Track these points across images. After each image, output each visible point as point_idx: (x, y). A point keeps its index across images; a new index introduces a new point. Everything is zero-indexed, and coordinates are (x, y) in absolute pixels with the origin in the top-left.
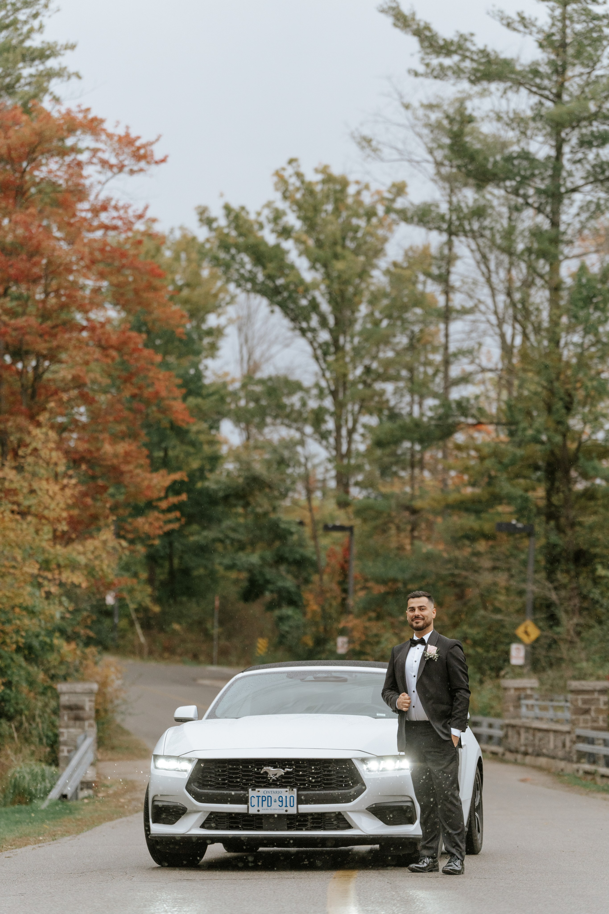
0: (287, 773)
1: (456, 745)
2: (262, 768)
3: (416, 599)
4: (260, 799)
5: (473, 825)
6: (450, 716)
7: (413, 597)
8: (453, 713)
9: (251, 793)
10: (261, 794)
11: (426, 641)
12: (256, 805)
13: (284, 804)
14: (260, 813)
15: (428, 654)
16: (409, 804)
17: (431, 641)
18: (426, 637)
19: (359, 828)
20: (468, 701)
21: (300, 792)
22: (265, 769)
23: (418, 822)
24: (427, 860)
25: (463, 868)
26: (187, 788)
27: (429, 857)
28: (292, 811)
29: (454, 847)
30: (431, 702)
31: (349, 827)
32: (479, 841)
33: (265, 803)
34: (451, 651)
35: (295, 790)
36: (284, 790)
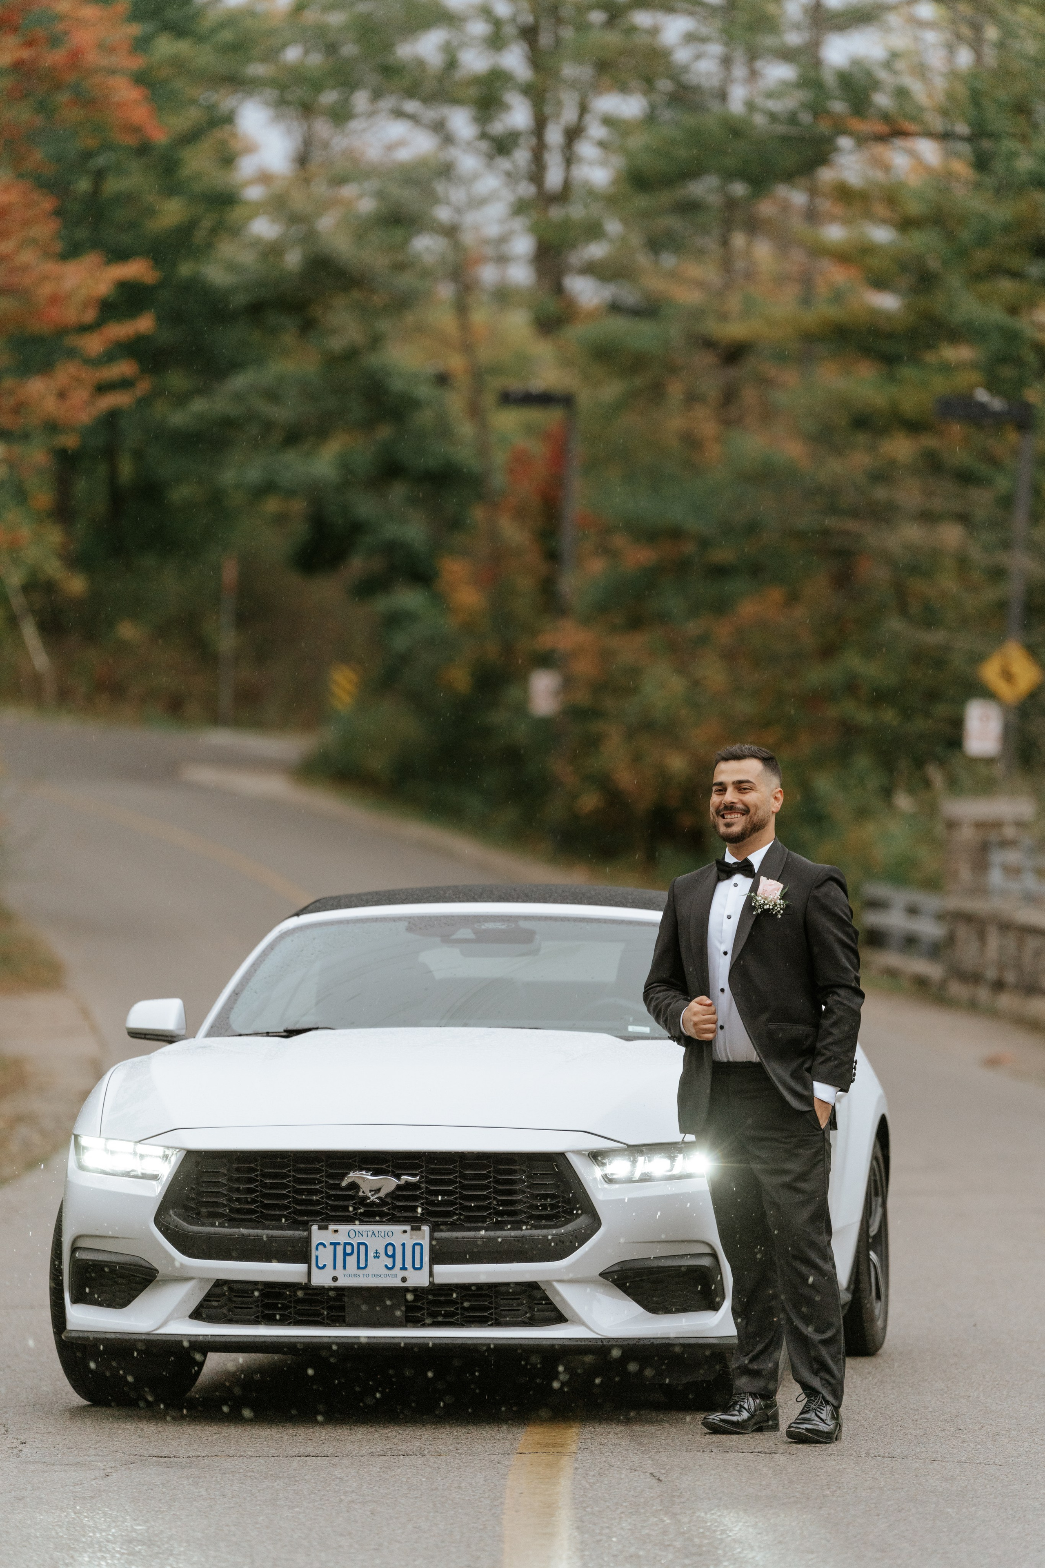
0: (408, 1186)
1: (823, 1123)
2: (343, 1176)
3: (733, 765)
4: (340, 1249)
5: (864, 1285)
6: (811, 1052)
7: (726, 759)
8: (819, 1045)
9: (317, 1235)
10: (342, 1238)
11: (756, 867)
12: (330, 1264)
13: (399, 1264)
14: (339, 1284)
15: (760, 899)
16: (706, 1262)
17: (767, 869)
18: (756, 858)
19: (582, 1323)
20: (858, 1015)
21: (437, 1235)
22: (353, 1176)
23: (727, 1305)
24: (750, 1403)
25: (838, 1425)
26: (157, 1222)
27: (754, 1395)
28: (419, 1279)
29: (816, 1373)
30: (765, 1017)
31: (560, 1319)
32: (880, 1323)
33: (352, 1260)
34: (818, 893)
35: (426, 1229)
36: (398, 1228)
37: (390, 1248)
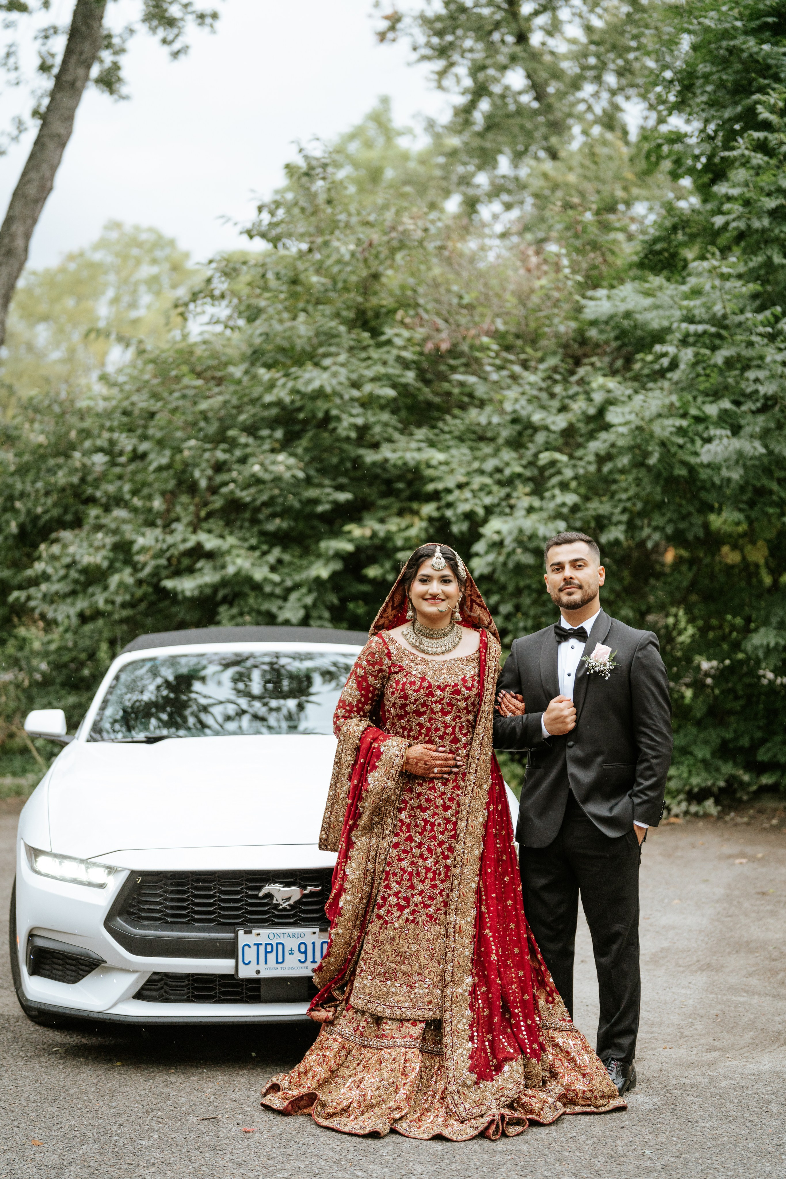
0: (311, 894)
4: (262, 949)
9: (243, 938)
11: (588, 633)
12: (254, 961)
13: (310, 958)
14: (261, 976)
18: (588, 625)
22: (268, 888)
26: (106, 926)
30: (600, 759)
33: (272, 957)
34: (640, 655)
36: (308, 930)
37: (303, 946)
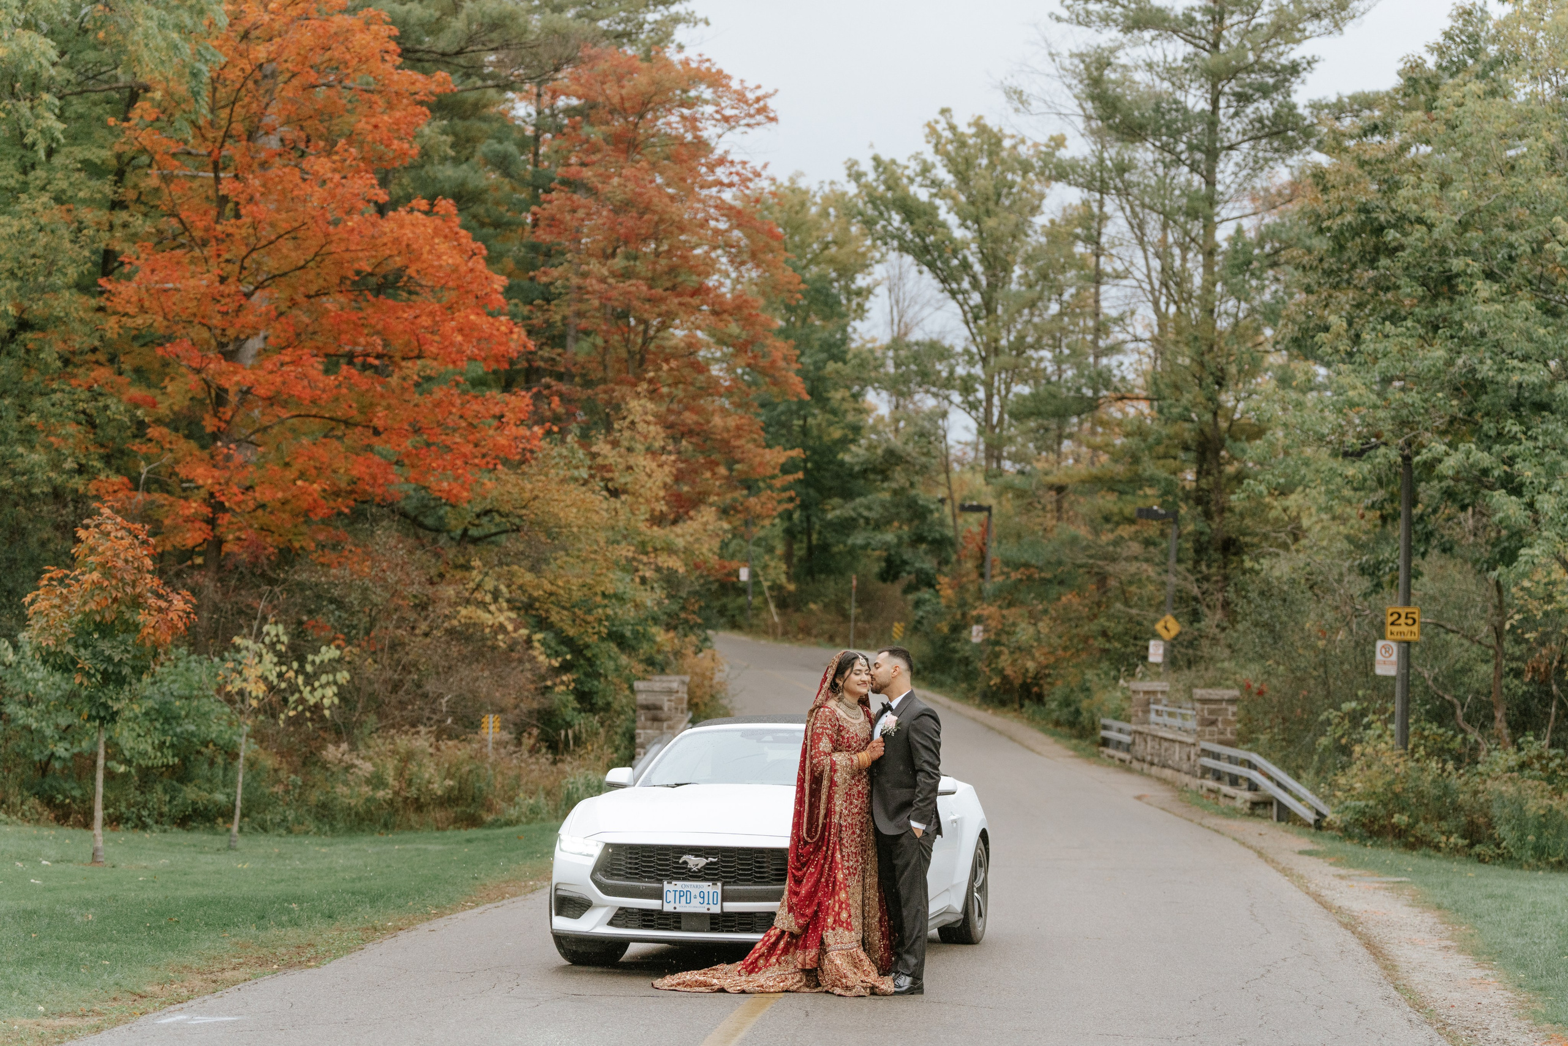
0: (712, 863)
4: (677, 894)
9: (667, 886)
10: (678, 888)
12: (673, 901)
13: (706, 902)
14: (677, 911)
21: (725, 888)
22: (685, 858)
26: (592, 877)
28: (716, 909)
30: (889, 785)
33: (683, 899)
34: (914, 722)
35: (719, 884)
36: (706, 884)
37: (702, 894)
